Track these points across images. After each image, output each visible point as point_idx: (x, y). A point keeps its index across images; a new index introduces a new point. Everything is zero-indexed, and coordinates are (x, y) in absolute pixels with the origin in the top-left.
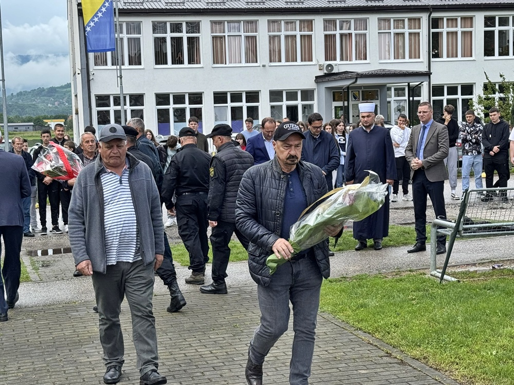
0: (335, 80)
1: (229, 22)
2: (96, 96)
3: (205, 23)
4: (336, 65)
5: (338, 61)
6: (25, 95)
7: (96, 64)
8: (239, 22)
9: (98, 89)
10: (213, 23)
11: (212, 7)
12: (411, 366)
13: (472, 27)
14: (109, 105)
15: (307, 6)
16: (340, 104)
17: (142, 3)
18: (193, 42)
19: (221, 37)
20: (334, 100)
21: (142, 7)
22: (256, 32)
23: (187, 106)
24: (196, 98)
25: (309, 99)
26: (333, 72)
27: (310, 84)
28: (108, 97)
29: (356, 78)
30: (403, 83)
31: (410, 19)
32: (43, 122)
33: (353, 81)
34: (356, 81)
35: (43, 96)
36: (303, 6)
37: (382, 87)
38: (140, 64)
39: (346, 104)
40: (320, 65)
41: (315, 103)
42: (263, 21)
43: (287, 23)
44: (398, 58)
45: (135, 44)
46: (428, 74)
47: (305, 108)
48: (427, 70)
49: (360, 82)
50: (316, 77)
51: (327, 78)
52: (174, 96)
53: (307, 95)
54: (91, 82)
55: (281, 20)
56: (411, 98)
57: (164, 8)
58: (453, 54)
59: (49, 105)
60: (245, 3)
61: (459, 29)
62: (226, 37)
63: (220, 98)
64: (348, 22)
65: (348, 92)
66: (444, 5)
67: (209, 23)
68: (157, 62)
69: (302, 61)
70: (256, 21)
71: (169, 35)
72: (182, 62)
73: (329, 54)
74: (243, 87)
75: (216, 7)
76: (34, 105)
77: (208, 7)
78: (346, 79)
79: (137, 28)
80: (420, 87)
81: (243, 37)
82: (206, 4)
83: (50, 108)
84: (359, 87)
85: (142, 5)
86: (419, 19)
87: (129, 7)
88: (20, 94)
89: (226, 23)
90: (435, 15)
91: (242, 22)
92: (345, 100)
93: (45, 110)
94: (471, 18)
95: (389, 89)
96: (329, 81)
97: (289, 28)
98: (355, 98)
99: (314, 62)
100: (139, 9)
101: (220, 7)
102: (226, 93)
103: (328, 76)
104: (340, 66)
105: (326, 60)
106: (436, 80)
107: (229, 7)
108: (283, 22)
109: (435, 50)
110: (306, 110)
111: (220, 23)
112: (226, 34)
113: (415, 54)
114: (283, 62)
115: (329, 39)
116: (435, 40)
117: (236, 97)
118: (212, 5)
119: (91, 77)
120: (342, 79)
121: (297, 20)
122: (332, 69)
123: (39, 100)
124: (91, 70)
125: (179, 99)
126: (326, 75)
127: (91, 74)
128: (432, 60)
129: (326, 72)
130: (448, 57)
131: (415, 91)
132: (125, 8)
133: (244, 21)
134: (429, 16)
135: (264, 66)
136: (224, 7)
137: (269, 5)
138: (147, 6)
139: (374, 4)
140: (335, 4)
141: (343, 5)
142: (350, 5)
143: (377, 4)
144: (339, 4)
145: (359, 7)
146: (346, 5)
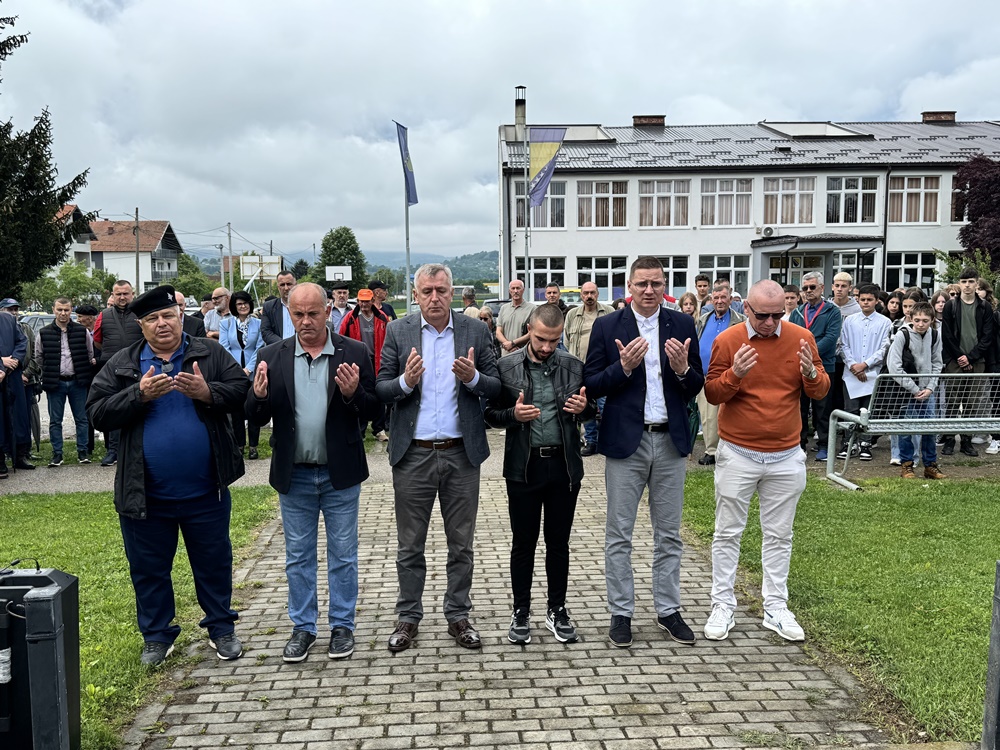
0: (773, 245)
1: (658, 182)
2: (517, 258)
3: (633, 183)
4: (776, 228)
5: (779, 224)
7: (518, 226)
8: (670, 181)
9: (518, 251)
10: (642, 183)
13: (937, 188)
15: (747, 164)
16: (777, 271)
17: (569, 162)
18: (620, 203)
19: (650, 198)
20: (771, 267)
21: (568, 166)
22: (688, 192)
24: (681, 261)
25: (743, 265)
26: (771, 236)
27: (744, 249)
29: (796, 243)
30: (852, 249)
33: (793, 245)
34: (796, 246)
35: (486, 259)
36: (742, 164)
37: (828, 253)
38: (563, 225)
39: (784, 271)
40: (758, 228)
41: (750, 270)
42: (696, 181)
43: (722, 182)
45: (559, 205)
46: (883, 240)
47: (738, 275)
48: (882, 234)
49: (801, 247)
50: (753, 242)
51: (764, 243)
53: (741, 260)
54: (512, 245)
55: (716, 180)
56: (861, 267)
57: (591, 167)
58: (913, 217)
60: (678, 161)
61: (922, 190)
64: (793, 181)
65: (787, 259)
67: (637, 183)
69: (737, 223)
70: (689, 181)
71: (594, 196)
72: (607, 225)
73: (769, 216)
74: (671, 251)
75: (646, 165)
76: (476, 268)
77: (637, 166)
78: (785, 243)
79: (560, 188)
80: (873, 254)
81: (673, 198)
82: (635, 163)
84: (801, 253)
85: (568, 164)
86: (876, 179)
88: (464, 257)
89: (655, 182)
90: (894, 174)
91: (673, 182)
92: (783, 267)
94: (937, 178)
95: (837, 255)
96: (766, 246)
97: (725, 188)
98: (796, 265)
99: (751, 225)
100: (564, 169)
101: (650, 165)
103: (768, 240)
104: (780, 229)
105: (766, 222)
106: (892, 247)
107: (659, 165)
108: (718, 182)
109: (891, 216)
110: (740, 277)
111: (649, 182)
113: (869, 214)
114: (716, 225)
116: (892, 199)
118: (642, 164)
119: (512, 240)
120: (780, 244)
121: (734, 179)
122: (771, 232)
124: (513, 231)
126: (764, 239)
127: (512, 235)
128: (889, 224)
129: (764, 236)
131: (868, 258)
133: (676, 181)
134: (888, 175)
135: (695, 228)
136: (655, 166)
137: (704, 163)
138: (573, 165)
139: (823, 161)
140: (779, 162)
141: (788, 162)
142: (796, 163)
143: (828, 161)
144: (783, 162)
145: (807, 164)
146: (791, 163)
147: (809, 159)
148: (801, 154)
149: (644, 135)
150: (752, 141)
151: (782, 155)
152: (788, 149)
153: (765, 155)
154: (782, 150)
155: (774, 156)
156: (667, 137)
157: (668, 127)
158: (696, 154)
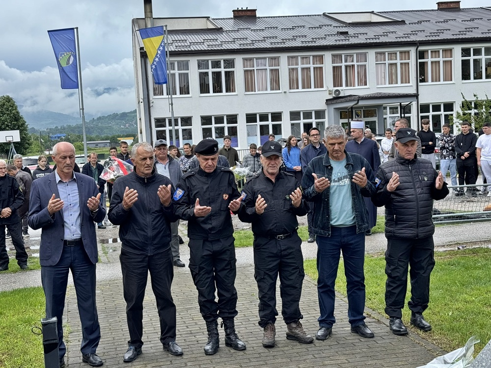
0: (342, 102)
1: (257, 59)
2: (155, 119)
3: (239, 59)
4: (342, 90)
5: (344, 87)
6: (103, 119)
7: (155, 94)
8: (265, 58)
9: (156, 114)
10: (244, 59)
11: (244, 47)
12: (385, 324)
13: (451, 57)
14: (165, 126)
15: (318, 44)
16: (346, 121)
17: (190, 46)
18: (229, 75)
19: (251, 71)
20: (341, 118)
21: (190, 49)
22: (279, 66)
23: (226, 125)
24: (233, 119)
25: (321, 117)
26: (340, 96)
27: (322, 106)
28: (164, 120)
29: (358, 100)
30: (396, 103)
31: (401, 52)
32: (117, 140)
33: (356, 102)
34: (358, 103)
35: (117, 120)
36: (315, 45)
37: (379, 106)
38: (188, 93)
40: (330, 91)
41: (326, 121)
42: (284, 57)
43: (303, 58)
44: (392, 83)
45: (185, 78)
46: (416, 96)
47: (318, 124)
48: (415, 92)
49: (361, 103)
50: (327, 100)
51: (335, 101)
52: (215, 118)
53: (320, 114)
54: (151, 109)
55: (297, 56)
56: (403, 115)
57: (206, 49)
58: (436, 79)
59: (122, 126)
60: (270, 44)
61: (441, 59)
62: (255, 70)
63: (251, 118)
64: (351, 56)
65: (352, 111)
66: (429, 40)
67: (242, 60)
68: (202, 92)
69: (315, 88)
70: (279, 57)
71: (210, 71)
72: (221, 91)
73: (337, 82)
74: (269, 109)
75: (247, 47)
76: (110, 126)
77: (240, 47)
78: (350, 101)
79: (186, 66)
80: (410, 106)
81: (268, 70)
82: (239, 45)
83: (122, 128)
84: (361, 107)
85: (190, 48)
86: (409, 52)
87: (180, 50)
88: (99, 119)
89: (255, 59)
90: (421, 48)
91: (267, 59)
92: (349, 118)
93: (118, 130)
94: (451, 50)
95: (385, 108)
96: (336, 103)
97: (305, 62)
98: (358, 116)
99: (325, 88)
100: (187, 51)
101: (250, 47)
102: (255, 115)
103: (337, 98)
104: (345, 91)
105: (334, 86)
106: (423, 100)
107: (257, 47)
108: (299, 58)
109: (422, 76)
110: (319, 126)
111: (251, 59)
112: (255, 68)
113: (406, 79)
114: (300, 89)
115: (337, 70)
116: (422, 68)
117: (264, 117)
118: (244, 46)
119: (151, 105)
120: (346, 101)
121: (311, 55)
122: (339, 93)
123: (114, 123)
124: (151, 99)
125: (219, 120)
126: (334, 98)
127: (151, 102)
128: (420, 84)
129: (334, 96)
130: (432, 81)
131: (406, 109)
132: (176, 50)
133: (269, 58)
134: (417, 49)
135: (285, 92)
136: (253, 47)
137: (288, 44)
138: (193, 48)
139: (372, 41)
140: (341, 43)
141: (347, 42)
142: (353, 43)
143: (375, 41)
144: (344, 43)
145: (360, 44)
146: (350, 43)
147: (361, 40)
148: (356, 36)
149: (243, 25)
150: (320, 27)
151: (342, 37)
152: (347, 33)
153: (330, 37)
154: (342, 33)
155: (337, 38)
156: (259, 25)
157: (259, 18)
158: (281, 38)
